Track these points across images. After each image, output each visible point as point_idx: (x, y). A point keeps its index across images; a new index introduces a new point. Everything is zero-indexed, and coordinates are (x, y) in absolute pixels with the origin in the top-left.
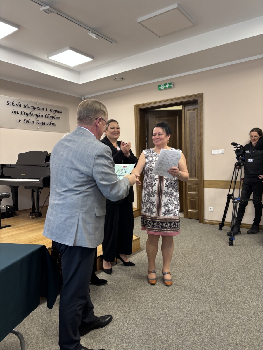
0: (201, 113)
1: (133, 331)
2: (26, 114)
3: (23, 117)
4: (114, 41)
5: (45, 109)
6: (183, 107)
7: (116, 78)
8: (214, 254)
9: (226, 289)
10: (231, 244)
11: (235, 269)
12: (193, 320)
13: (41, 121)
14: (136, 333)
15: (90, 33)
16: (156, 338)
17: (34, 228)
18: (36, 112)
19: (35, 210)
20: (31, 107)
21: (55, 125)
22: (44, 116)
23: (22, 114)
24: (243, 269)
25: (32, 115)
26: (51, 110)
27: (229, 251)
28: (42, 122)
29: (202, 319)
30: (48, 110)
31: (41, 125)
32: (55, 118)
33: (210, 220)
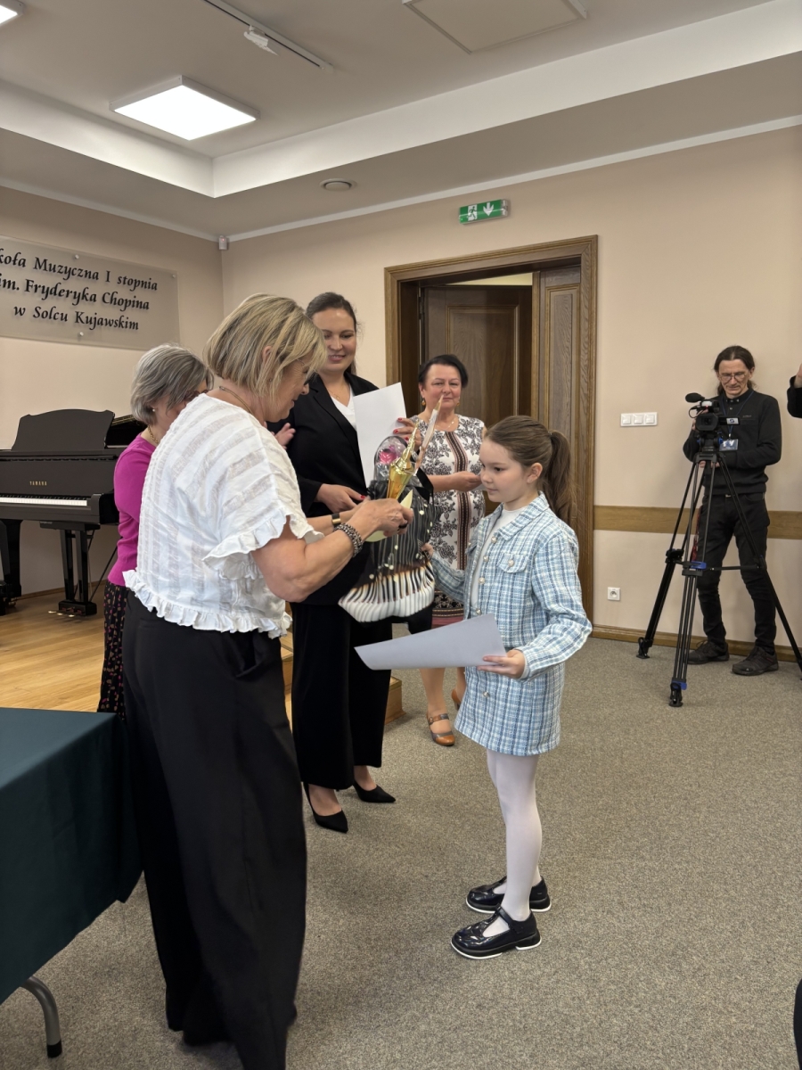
0: (591, 298)
1: (390, 971)
2: (41, 288)
3: (31, 301)
4: (324, 61)
5: (102, 276)
6: (537, 279)
7: (330, 180)
8: (627, 732)
9: (666, 838)
10: (676, 700)
11: (689, 777)
12: (568, 935)
13: (91, 315)
14: (398, 978)
15: (251, 33)
16: (461, 992)
17: (75, 651)
18: (75, 285)
19: (74, 595)
20: (57, 269)
21: (134, 326)
22: (99, 298)
23: (27, 290)
24: (713, 777)
25: (60, 295)
26: (122, 280)
27: (669, 722)
28: (94, 316)
29: (596, 931)
31: (93, 325)
32: (133, 306)
33: (610, 628)
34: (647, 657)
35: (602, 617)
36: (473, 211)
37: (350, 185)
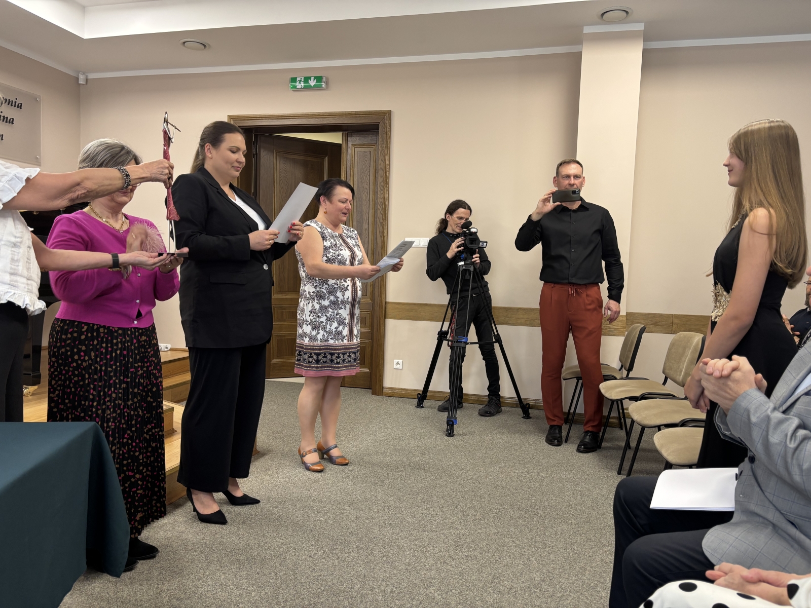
0: (386, 155)
6: (345, 138)
7: (189, 39)
10: (450, 433)
27: (449, 446)
33: (395, 389)
34: (423, 407)
35: (390, 381)
36: (300, 81)
37: (205, 46)
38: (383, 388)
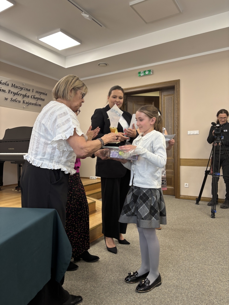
2: (13, 93)
3: (10, 96)
4: (103, 25)
5: (31, 90)
6: (161, 94)
7: (101, 63)
10: (213, 216)
15: (83, 14)
18: (23, 92)
20: (18, 87)
21: (40, 105)
22: (30, 97)
23: (9, 93)
25: (18, 95)
26: (37, 92)
28: (28, 102)
30: (35, 91)
31: (28, 104)
32: (40, 100)
33: (186, 196)
34: (199, 204)
35: (183, 192)
36: (142, 73)
37: (106, 64)
38: (180, 195)
